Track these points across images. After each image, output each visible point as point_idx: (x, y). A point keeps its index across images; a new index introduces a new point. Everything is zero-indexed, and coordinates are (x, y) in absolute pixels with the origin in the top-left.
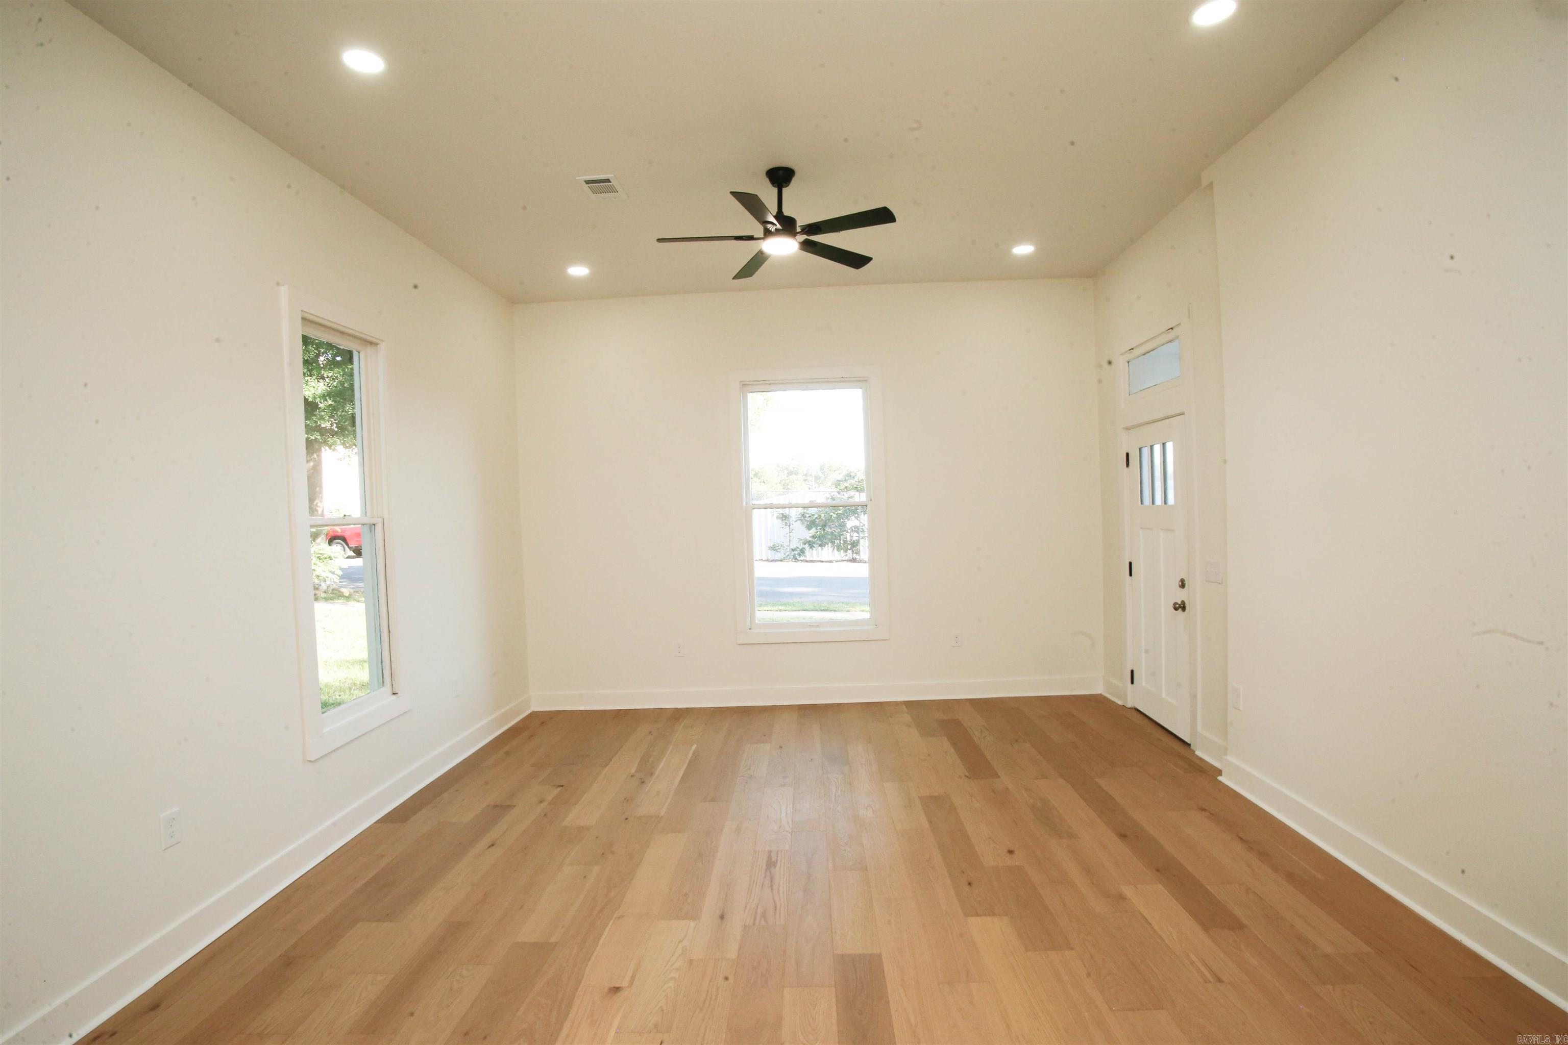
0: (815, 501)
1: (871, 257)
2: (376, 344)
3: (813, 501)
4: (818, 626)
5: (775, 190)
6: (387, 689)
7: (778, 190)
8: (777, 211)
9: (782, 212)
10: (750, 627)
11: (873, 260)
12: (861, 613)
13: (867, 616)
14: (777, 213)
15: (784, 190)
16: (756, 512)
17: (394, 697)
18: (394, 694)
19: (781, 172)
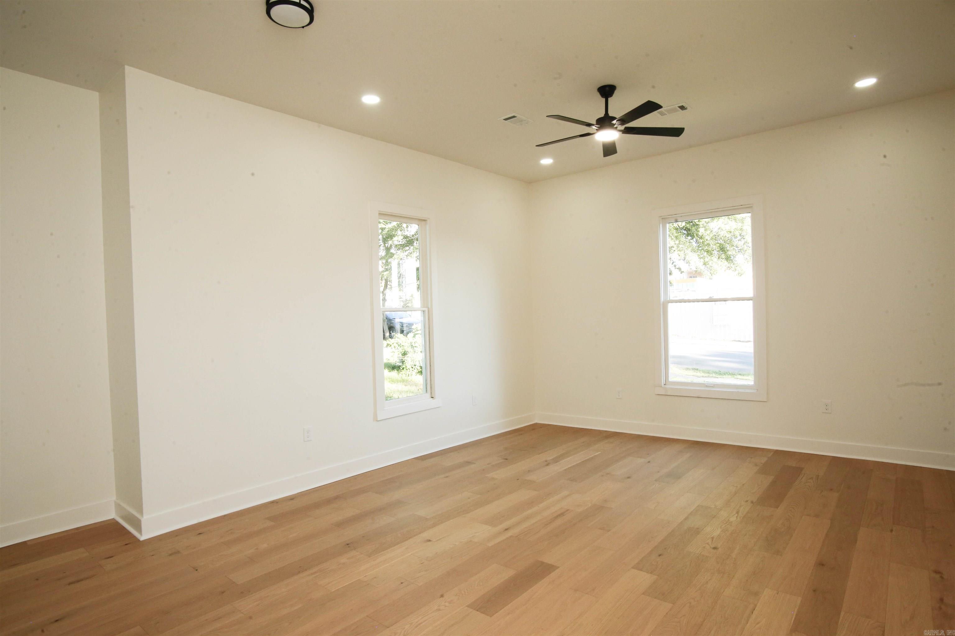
0: (713, 297)
1: (683, 127)
2: (426, 220)
3: (711, 297)
4: (712, 387)
5: (604, 100)
6: (428, 395)
7: (605, 99)
8: (605, 113)
9: (608, 114)
10: (665, 384)
11: (685, 129)
12: (749, 380)
13: (752, 383)
14: (605, 114)
15: (610, 99)
16: (670, 305)
17: (432, 399)
18: (432, 397)
19: (607, 88)
